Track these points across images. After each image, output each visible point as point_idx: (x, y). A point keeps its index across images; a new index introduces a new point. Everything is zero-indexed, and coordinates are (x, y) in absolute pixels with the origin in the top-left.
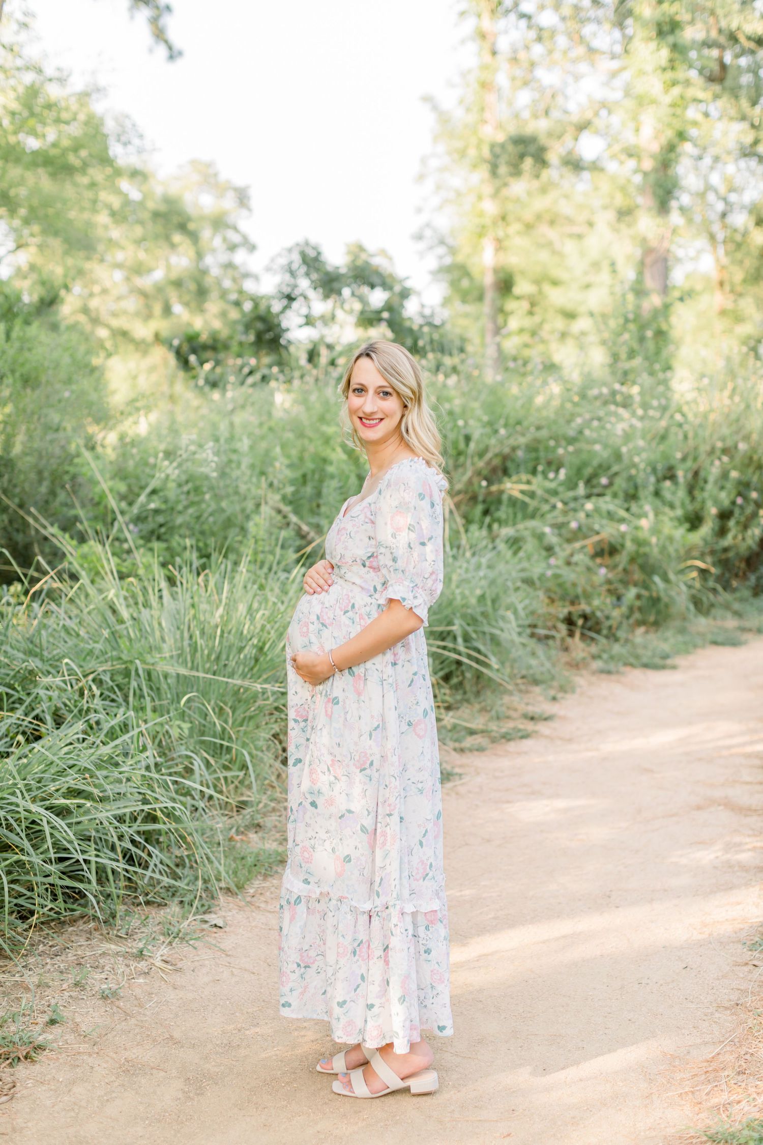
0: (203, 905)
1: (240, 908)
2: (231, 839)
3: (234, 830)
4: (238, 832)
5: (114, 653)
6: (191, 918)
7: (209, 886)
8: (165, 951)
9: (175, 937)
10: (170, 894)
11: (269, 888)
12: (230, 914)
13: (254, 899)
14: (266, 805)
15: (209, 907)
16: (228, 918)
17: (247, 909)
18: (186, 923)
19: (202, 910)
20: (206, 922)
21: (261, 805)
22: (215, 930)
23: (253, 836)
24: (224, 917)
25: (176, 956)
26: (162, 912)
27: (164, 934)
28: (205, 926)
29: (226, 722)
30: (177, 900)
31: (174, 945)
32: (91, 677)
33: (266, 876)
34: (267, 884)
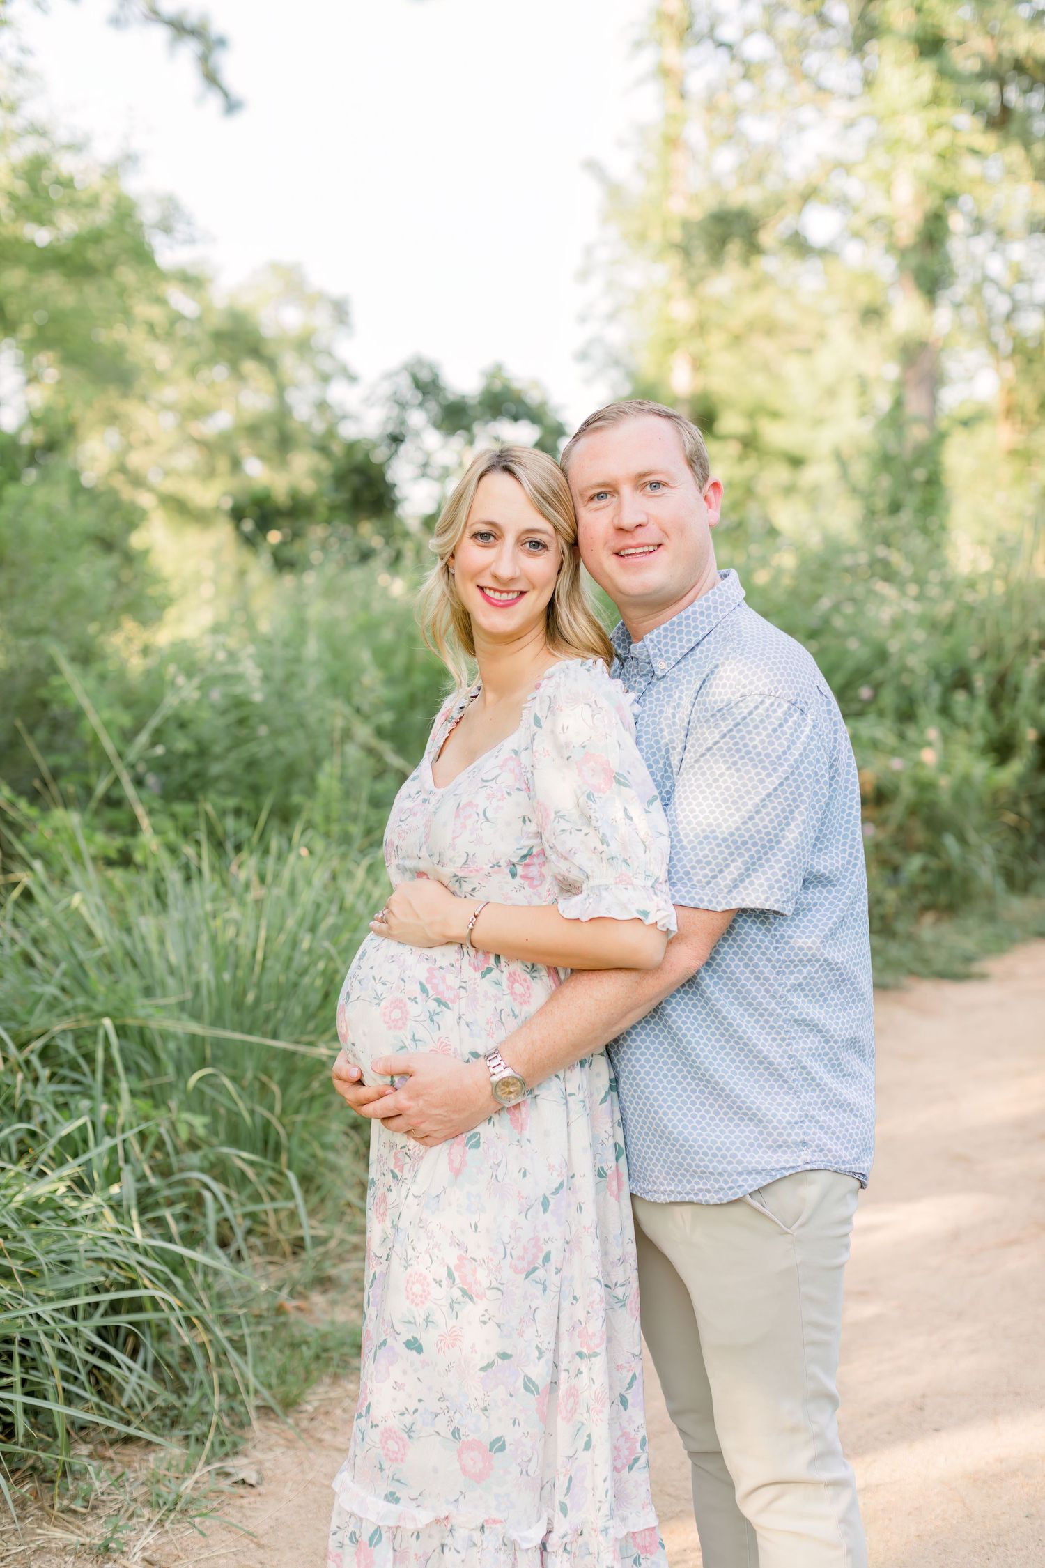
0: (223, 1443)
1: (290, 1444)
2: (280, 1310)
3: (285, 1291)
4: (292, 1295)
5: (81, 1000)
6: (201, 1471)
7: (236, 1405)
8: (150, 1540)
9: (170, 1511)
10: (167, 1421)
11: (340, 1401)
12: (270, 1456)
13: (315, 1423)
14: (342, 1242)
15: (235, 1445)
16: (267, 1465)
17: (301, 1444)
18: (189, 1483)
19: (220, 1451)
20: (227, 1475)
21: (333, 1244)
22: (242, 1490)
23: (318, 1299)
24: (261, 1462)
25: (168, 1549)
26: (152, 1457)
27: (148, 1503)
28: (225, 1484)
29: (271, 1109)
30: (178, 1433)
31: (167, 1525)
32: (37, 1045)
33: (336, 1377)
34: (335, 1393)
